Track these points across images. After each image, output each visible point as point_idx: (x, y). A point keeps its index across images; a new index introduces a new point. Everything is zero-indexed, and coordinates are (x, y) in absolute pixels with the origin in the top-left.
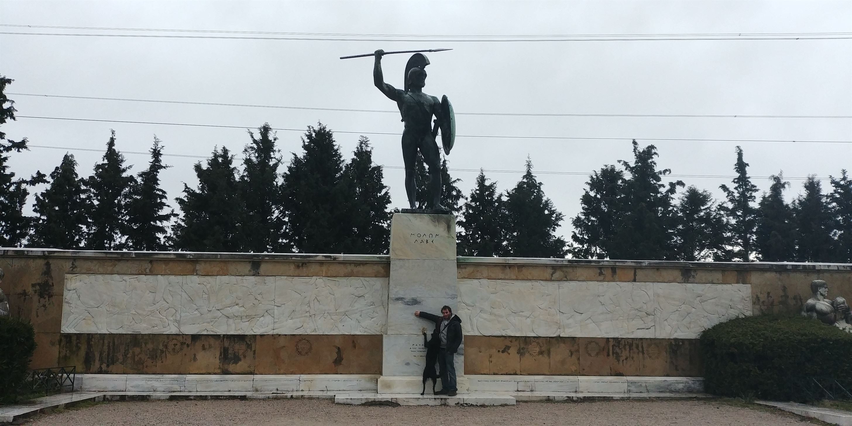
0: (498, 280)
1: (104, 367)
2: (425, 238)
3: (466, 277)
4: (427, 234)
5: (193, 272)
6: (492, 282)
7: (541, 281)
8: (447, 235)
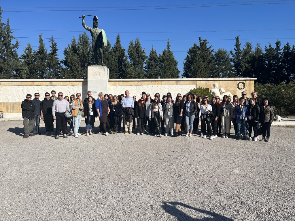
0: (122, 86)
1: (12, 111)
2: (97, 74)
3: (112, 85)
4: (98, 73)
5: (34, 85)
7: (134, 85)
8: (104, 72)
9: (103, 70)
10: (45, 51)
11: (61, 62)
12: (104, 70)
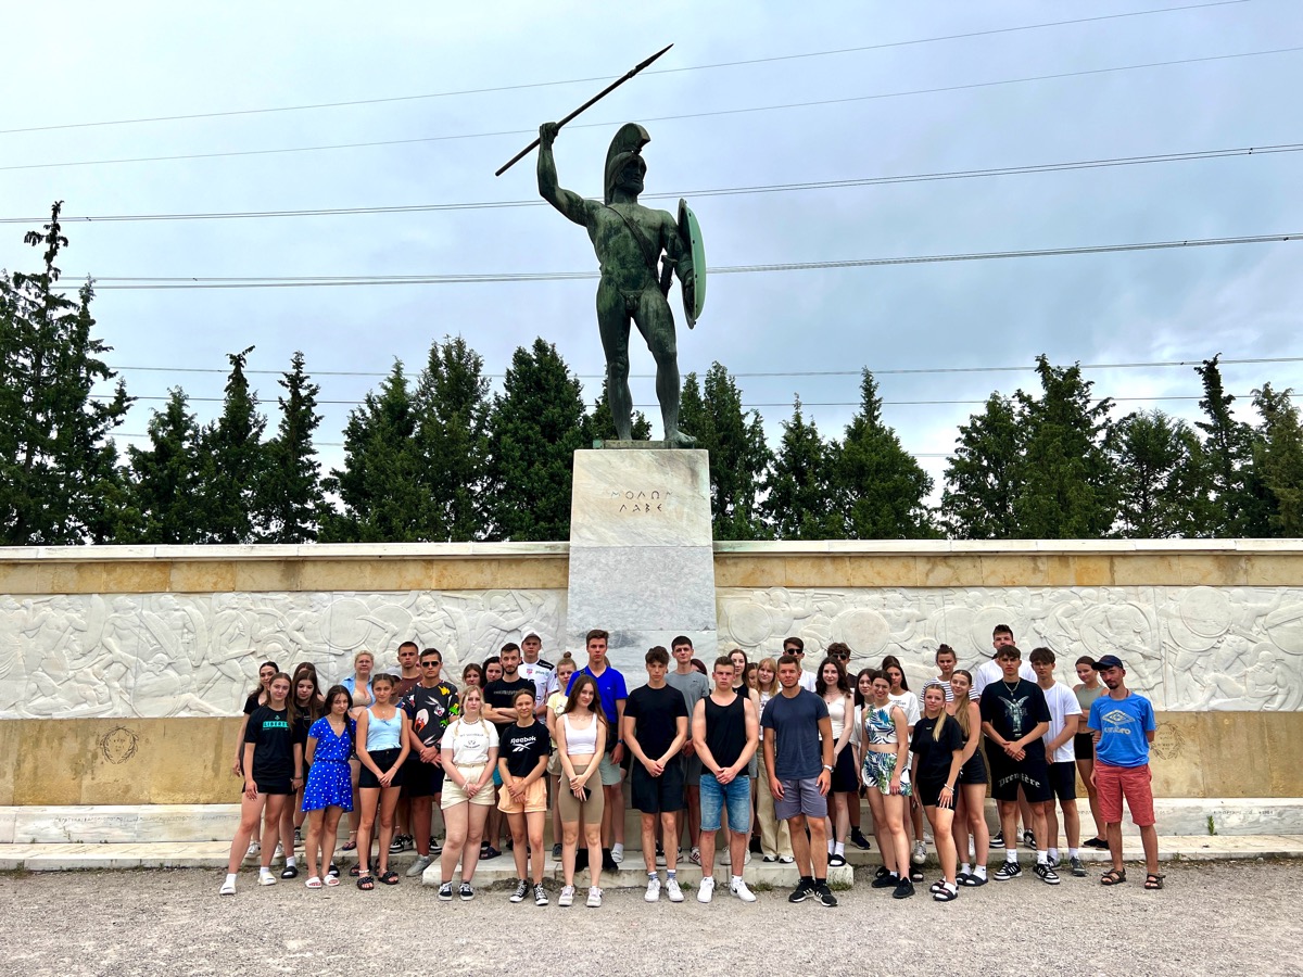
0: (807, 590)
2: (643, 501)
3: (738, 584)
4: (648, 492)
5: (164, 588)
6: (793, 594)
7: (903, 589)
8: (689, 493)
9: (688, 472)
10: (254, 430)
11: (328, 485)
12: (694, 474)
